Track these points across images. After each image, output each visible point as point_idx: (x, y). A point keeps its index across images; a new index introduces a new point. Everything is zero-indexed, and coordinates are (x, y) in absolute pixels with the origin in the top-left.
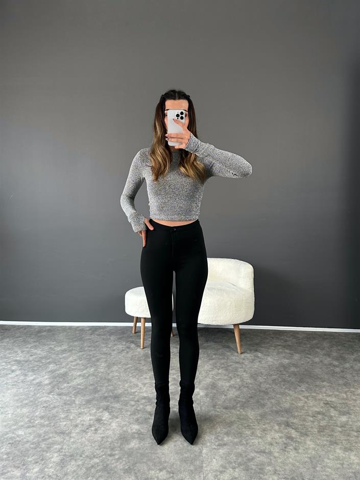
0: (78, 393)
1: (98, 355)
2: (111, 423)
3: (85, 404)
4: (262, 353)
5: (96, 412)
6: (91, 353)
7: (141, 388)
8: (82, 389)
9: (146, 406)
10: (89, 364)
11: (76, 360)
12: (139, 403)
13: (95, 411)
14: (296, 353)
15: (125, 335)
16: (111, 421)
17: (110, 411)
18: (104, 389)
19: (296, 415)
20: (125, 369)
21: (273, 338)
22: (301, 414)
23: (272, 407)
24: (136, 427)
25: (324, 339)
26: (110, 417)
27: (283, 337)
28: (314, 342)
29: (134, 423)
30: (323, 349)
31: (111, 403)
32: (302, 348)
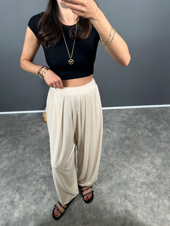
0: (3, 175)
1: (20, 138)
2: (19, 205)
3: (6, 186)
4: (110, 129)
5: (11, 194)
6: (16, 137)
7: (41, 167)
8: (6, 171)
9: (42, 185)
10: (13, 146)
11: (6, 143)
12: (38, 182)
13: (11, 192)
14: (129, 127)
15: (37, 120)
16: (19, 202)
17: (20, 192)
18: (20, 170)
19: (131, 186)
20: (34, 150)
21: (116, 116)
22: (133, 185)
23: (116, 181)
24: (34, 207)
25: (143, 114)
26: (20, 198)
27: (121, 115)
28: (138, 117)
29: (33, 203)
30: (142, 123)
31: (22, 184)
32: (131, 123)
